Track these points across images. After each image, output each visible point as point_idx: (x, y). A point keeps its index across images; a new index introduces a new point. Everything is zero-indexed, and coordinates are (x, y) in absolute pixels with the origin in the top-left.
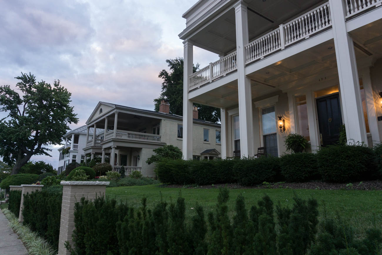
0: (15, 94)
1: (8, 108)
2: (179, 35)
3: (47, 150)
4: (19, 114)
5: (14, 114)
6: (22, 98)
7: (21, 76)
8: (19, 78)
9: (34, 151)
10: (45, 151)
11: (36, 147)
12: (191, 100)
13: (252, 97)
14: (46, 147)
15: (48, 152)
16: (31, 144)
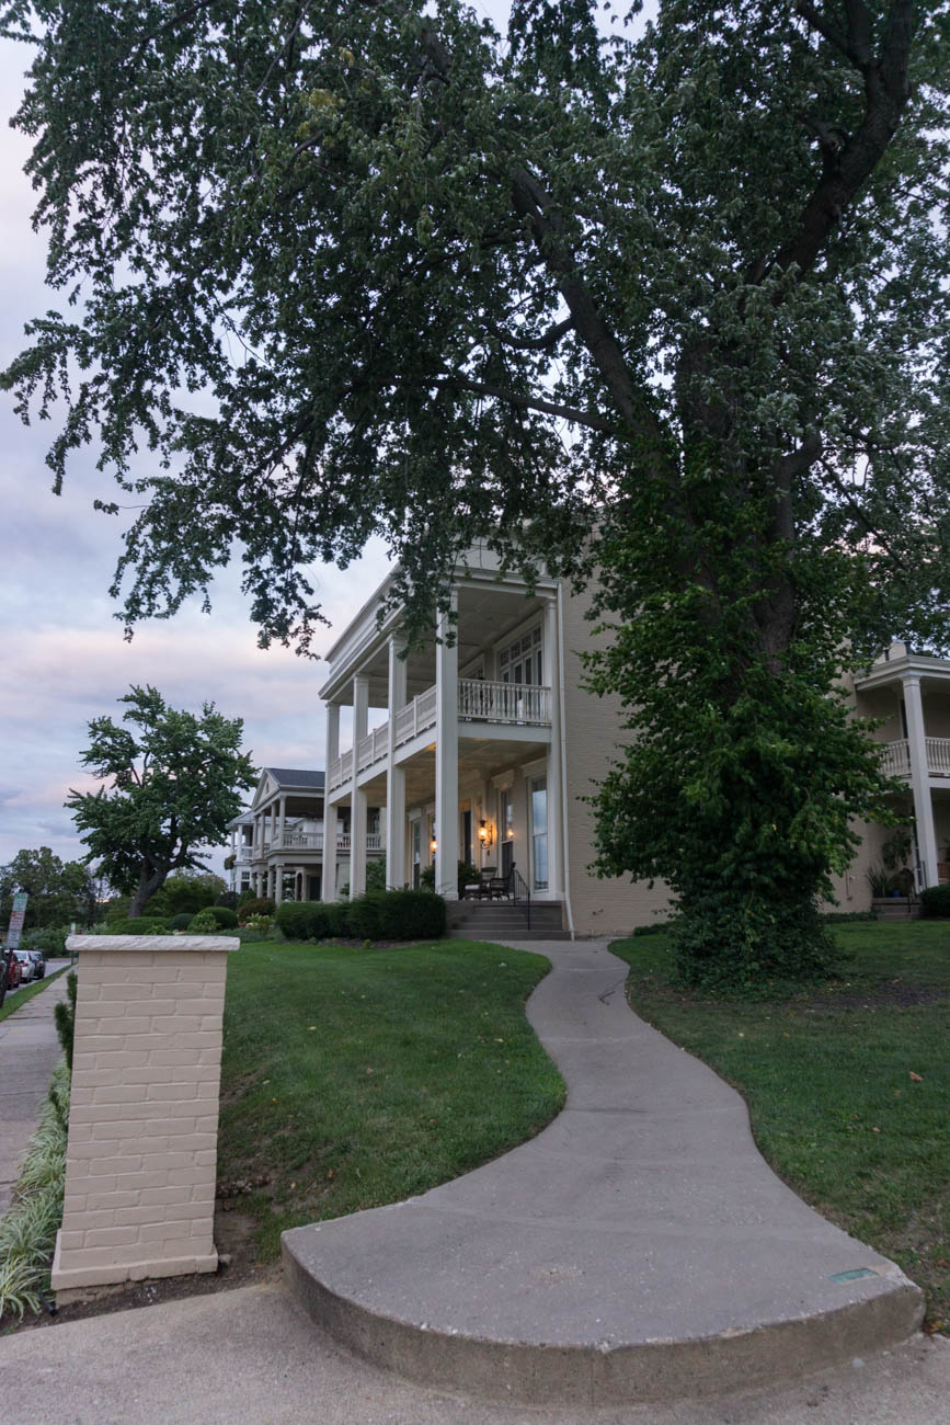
0: (124, 733)
1: (110, 769)
2: (320, 694)
3: (201, 856)
4: (134, 780)
5: (123, 782)
6: (138, 742)
7: (131, 692)
8: (127, 699)
9: (172, 860)
10: (196, 859)
11: (176, 851)
12: (332, 805)
13: (406, 801)
14: (198, 850)
15: (203, 861)
16: (166, 845)
